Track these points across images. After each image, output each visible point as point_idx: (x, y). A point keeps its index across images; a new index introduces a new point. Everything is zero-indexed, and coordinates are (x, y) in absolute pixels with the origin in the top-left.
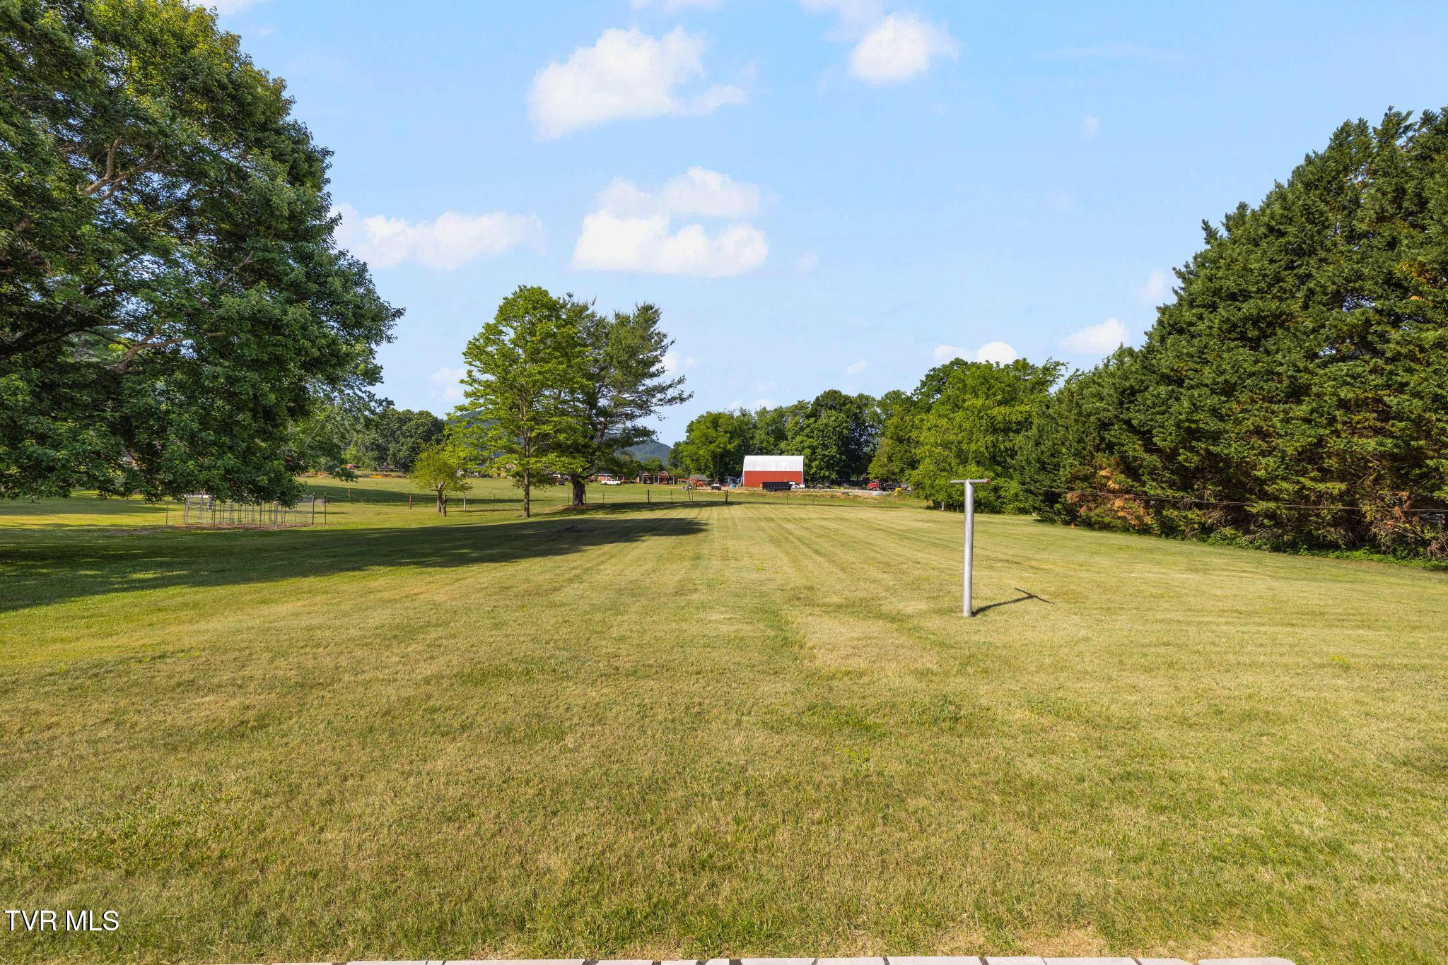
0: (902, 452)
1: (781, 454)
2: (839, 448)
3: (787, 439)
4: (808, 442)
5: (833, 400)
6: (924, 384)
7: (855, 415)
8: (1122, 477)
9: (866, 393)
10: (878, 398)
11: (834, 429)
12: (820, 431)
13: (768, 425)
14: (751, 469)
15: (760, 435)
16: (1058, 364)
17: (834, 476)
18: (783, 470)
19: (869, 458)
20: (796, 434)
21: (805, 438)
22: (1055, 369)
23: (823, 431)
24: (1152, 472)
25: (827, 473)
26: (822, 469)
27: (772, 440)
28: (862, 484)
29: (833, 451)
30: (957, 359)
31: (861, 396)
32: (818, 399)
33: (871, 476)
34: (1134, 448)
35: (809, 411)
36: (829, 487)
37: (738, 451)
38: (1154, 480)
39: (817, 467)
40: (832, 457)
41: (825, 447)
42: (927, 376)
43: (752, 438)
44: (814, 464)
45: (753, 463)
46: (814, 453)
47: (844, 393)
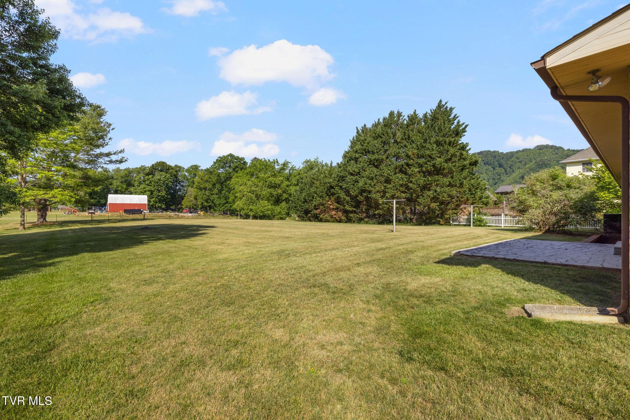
0: (202, 195)
1: (130, 194)
2: (167, 191)
3: (134, 186)
4: (148, 188)
5: (162, 167)
6: (215, 163)
7: (175, 175)
8: (336, 204)
9: (179, 165)
10: (186, 168)
11: (164, 182)
12: (155, 182)
13: (122, 177)
14: (111, 202)
15: (116, 183)
16: (288, 162)
17: (164, 206)
18: (135, 203)
19: (182, 198)
20: (140, 183)
21: (146, 186)
22: (287, 164)
23: (157, 183)
24: (348, 203)
25: (160, 205)
26: (157, 203)
27: (125, 186)
28: (180, 210)
29: (163, 193)
30: (230, 154)
31: (176, 166)
32: (153, 165)
33: (183, 207)
34: (342, 195)
35: (147, 171)
36: (162, 212)
37: (102, 192)
38: (348, 205)
39: (154, 201)
40: (163, 197)
41: (159, 191)
42: (217, 160)
43: (111, 184)
44: (152, 200)
45: (113, 199)
46: (152, 194)
47: (168, 164)
